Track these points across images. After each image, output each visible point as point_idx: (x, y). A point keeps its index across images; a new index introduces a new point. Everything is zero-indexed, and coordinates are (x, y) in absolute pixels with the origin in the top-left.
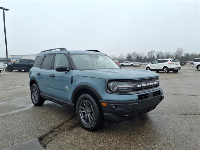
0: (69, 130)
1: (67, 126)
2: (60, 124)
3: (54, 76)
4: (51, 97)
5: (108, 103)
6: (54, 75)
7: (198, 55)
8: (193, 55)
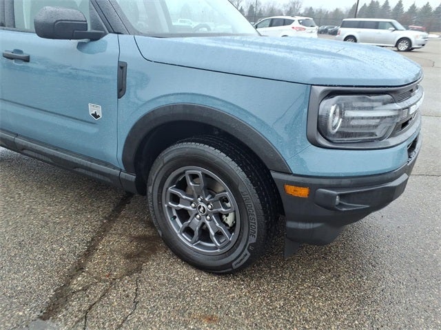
0: (129, 273)
1: (112, 252)
2: (82, 248)
3: (27, 60)
4: (18, 140)
5: (313, 188)
6: (26, 52)
7: (331, 12)
8: (321, 12)
